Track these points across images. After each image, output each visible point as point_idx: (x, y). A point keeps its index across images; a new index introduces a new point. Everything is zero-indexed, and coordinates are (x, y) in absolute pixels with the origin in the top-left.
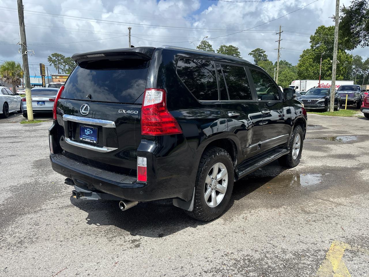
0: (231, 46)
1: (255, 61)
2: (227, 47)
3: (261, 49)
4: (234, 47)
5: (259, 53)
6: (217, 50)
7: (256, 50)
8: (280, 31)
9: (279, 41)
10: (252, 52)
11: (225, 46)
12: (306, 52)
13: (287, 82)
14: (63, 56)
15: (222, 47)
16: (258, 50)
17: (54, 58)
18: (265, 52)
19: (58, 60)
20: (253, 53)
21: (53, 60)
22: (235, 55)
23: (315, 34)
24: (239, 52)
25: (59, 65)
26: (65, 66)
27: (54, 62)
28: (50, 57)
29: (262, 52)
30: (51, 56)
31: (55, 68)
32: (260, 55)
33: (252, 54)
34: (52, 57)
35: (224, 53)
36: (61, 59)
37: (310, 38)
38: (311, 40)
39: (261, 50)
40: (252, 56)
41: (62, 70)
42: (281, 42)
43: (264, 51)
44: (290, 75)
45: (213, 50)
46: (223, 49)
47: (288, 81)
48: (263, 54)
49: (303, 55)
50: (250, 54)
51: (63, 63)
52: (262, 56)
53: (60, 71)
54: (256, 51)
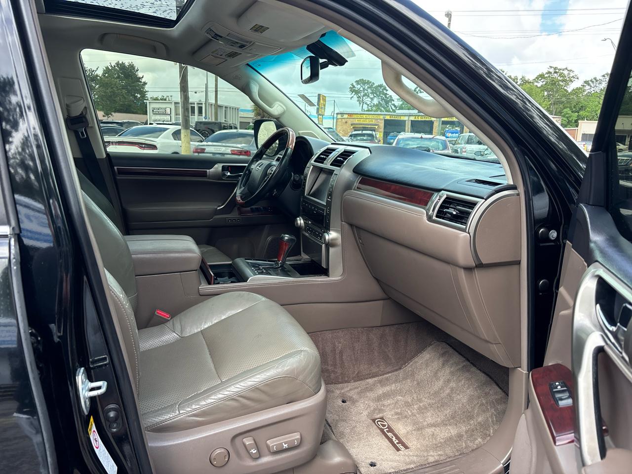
14: (371, 82)
17: (359, 86)
19: (364, 89)
21: (357, 89)
25: (364, 98)
26: (372, 99)
27: (357, 92)
28: (352, 85)
30: (354, 84)
31: (358, 102)
34: (356, 86)
36: (368, 88)
41: (368, 105)
51: (370, 95)
53: (365, 107)
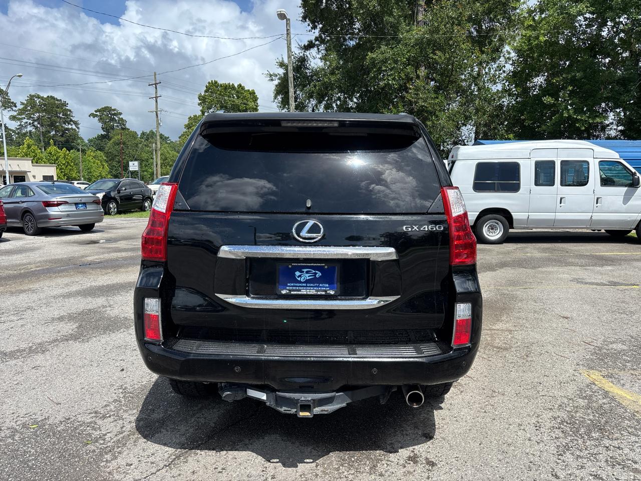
0: (52, 98)
1: (103, 128)
2: (42, 98)
3: (112, 108)
4: (57, 100)
5: (110, 115)
6: (22, 104)
7: (102, 108)
8: (155, 80)
9: (156, 97)
10: (96, 111)
11: (38, 97)
12: (193, 119)
13: (168, 167)
15: (32, 97)
16: (107, 109)
18: (121, 114)
20: (98, 113)
22: (61, 115)
23: (206, 91)
24: (70, 111)
29: (115, 114)
32: (113, 120)
33: (96, 116)
35: (37, 110)
37: (199, 98)
38: (199, 102)
39: (114, 110)
40: (97, 119)
42: (158, 99)
43: (119, 113)
44: (171, 155)
45: (13, 103)
46: (35, 102)
47: (170, 167)
48: (119, 118)
49: (189, 124)
50: (94, 116)
52: (116, 121)
54: (104, 111)
